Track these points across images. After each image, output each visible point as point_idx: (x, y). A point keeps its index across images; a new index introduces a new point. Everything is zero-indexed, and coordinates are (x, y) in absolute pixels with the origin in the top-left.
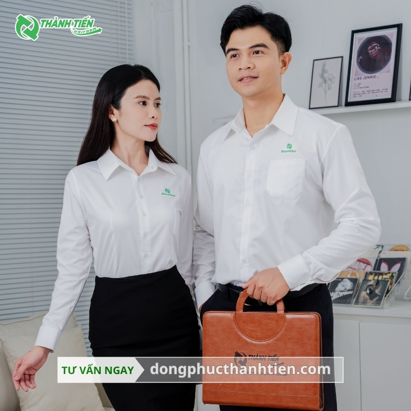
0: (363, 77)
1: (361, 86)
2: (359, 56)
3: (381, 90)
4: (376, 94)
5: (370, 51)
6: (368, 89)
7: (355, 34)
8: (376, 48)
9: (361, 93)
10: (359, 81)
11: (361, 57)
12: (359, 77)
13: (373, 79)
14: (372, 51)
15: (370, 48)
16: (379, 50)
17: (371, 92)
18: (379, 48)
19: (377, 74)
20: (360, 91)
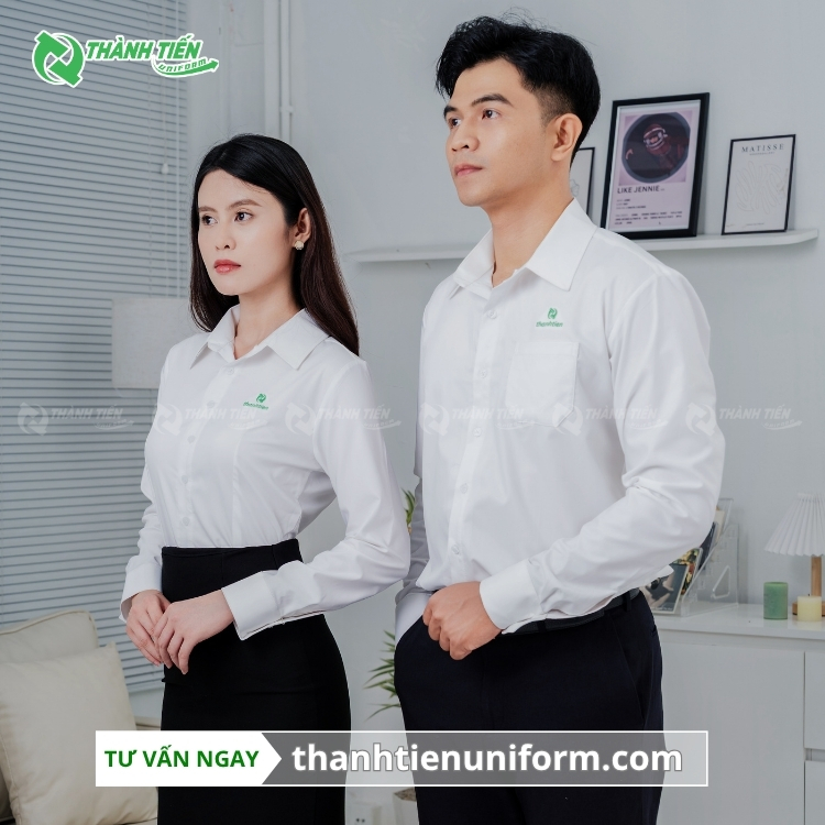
0: (634, 188)
1: (630, 204)
2: (626, 149)
3: (669, 214)
4: (658, 220)
5: (648, 141)
6: (644, 211)
7: (619, 109)
8: (660, 135)
9: (630, 216)
10: (626, 195)
11: (630, 151)
12: (627, 187)
13: (654, 193)
14: (653, 141)
15: (647, 134)
16: (664, 139)
17: (649, 217)
18: (666, 136)
19: (662, 184)
20: (629, 213)
